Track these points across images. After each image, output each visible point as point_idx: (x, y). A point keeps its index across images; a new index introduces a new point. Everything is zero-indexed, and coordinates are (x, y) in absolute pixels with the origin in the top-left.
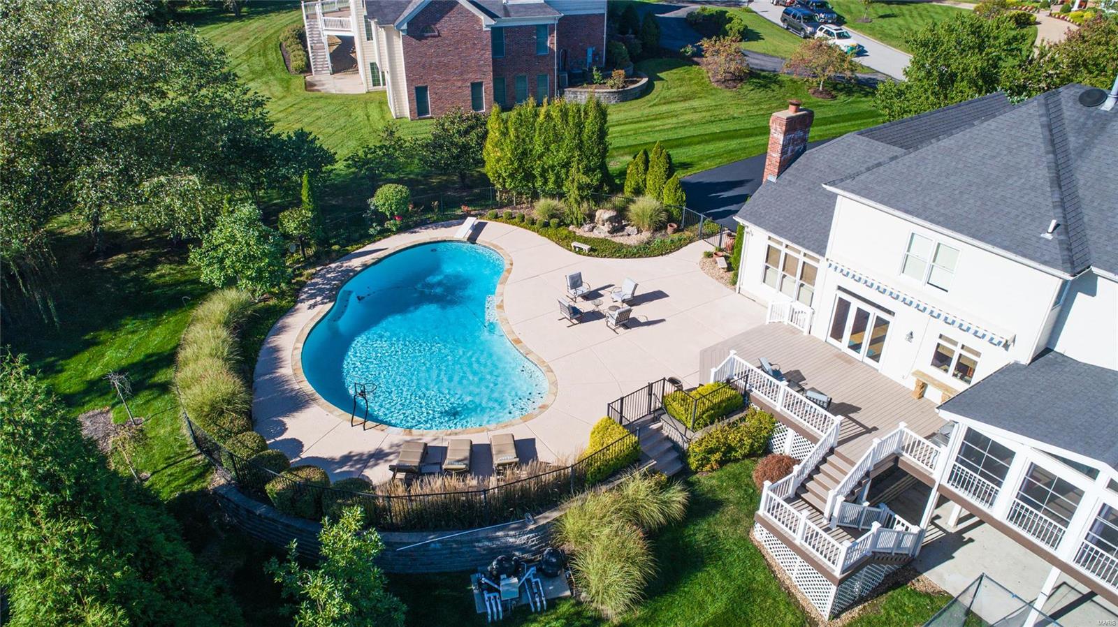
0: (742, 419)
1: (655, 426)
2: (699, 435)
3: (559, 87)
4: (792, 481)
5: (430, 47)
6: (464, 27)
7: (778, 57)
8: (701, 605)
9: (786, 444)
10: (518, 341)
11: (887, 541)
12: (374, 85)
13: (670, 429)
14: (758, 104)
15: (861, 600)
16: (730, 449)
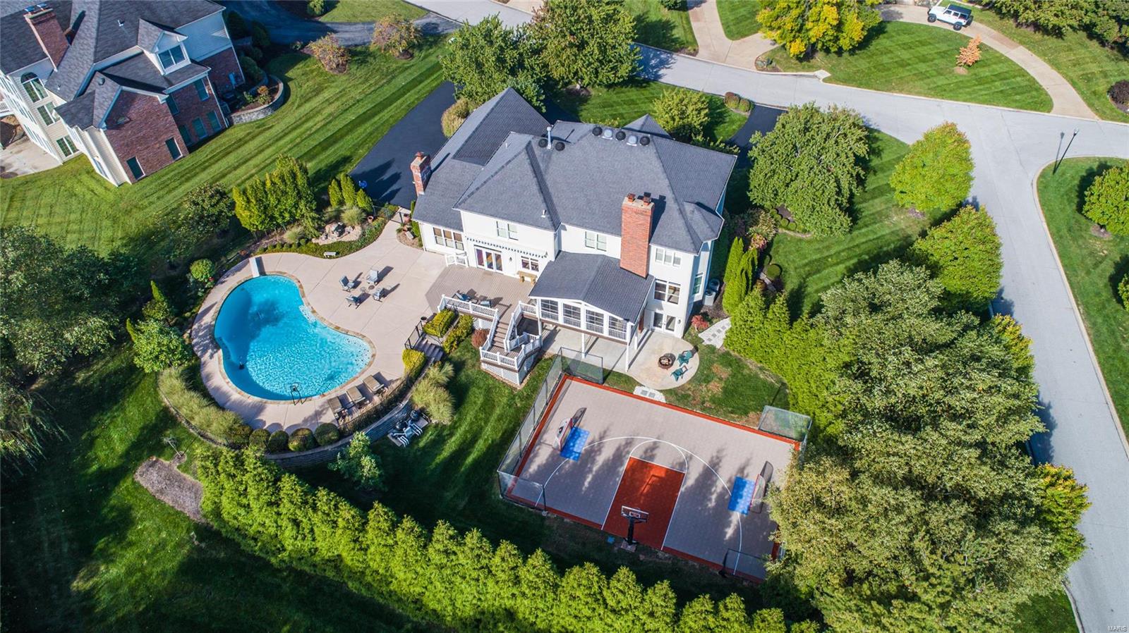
0: (458, 322)
1: (424, 342)
2: (445, 338)
3: (225, 116)
4: (488, 343)
5: (127, 130)
6: (146, 107)
7: (358, 23)
8: (475, 403)
9: (480, 325)
10: (337, 328)
11: (529, 348)
12: (66, 155)
13: (431, 340)
14: (367, 80)
15: (528, 372)
16: (459, 337)
